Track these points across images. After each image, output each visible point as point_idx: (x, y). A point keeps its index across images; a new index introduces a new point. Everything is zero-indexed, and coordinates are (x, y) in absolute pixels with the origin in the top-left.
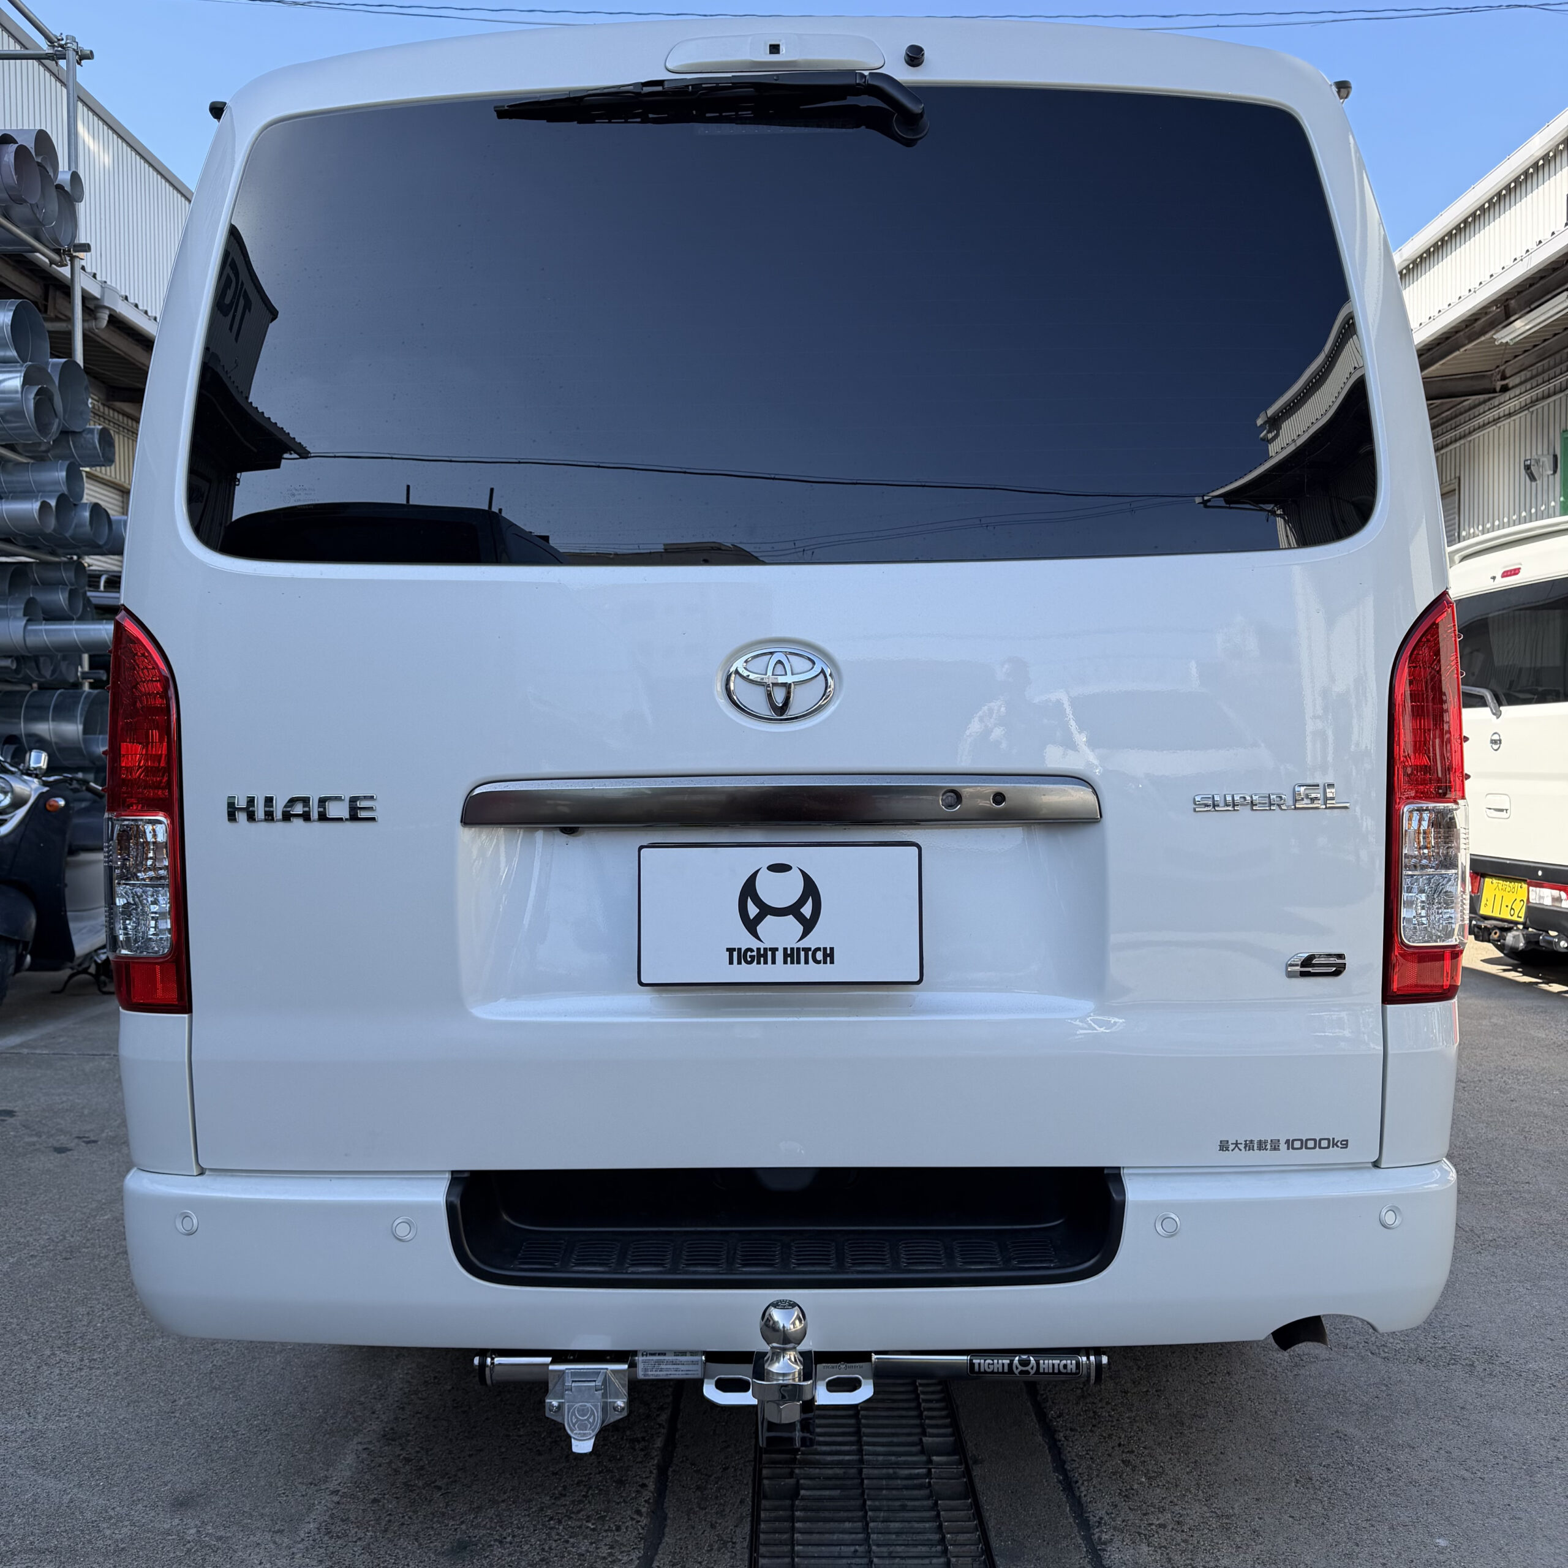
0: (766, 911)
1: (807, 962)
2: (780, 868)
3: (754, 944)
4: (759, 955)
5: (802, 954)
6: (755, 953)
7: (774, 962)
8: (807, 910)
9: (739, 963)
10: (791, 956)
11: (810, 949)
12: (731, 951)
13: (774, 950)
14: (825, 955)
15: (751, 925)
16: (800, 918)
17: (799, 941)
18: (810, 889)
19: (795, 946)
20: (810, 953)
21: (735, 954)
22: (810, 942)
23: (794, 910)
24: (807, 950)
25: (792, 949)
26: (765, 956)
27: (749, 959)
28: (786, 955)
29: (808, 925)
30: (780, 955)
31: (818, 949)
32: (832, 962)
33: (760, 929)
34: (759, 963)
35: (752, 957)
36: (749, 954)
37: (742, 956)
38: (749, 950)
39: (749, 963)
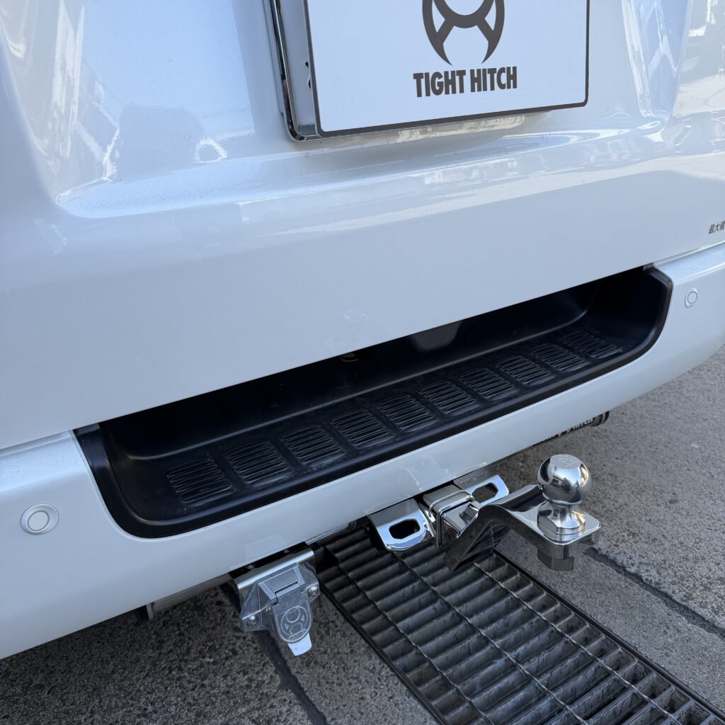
0: (454, 20)
1: (492, 88)
3: (441, 67)
4: (447, 82)
5: (488, 76)
6: (442, 80)
7: (462, 91)
8: (491, 19)
9: (428, 94)
10: (478, 80)
11: (495, 70)
12: (418, 77)
13: (461, 73)
14: (509, 77)
15: (437, 39)
17: (484, 61)
19: (482, 67)
20: (496, 75)
21: (423, 81)
22: (496, 62)
23: (476, 19)
24: (492, 71)
25: (478, 72)
26: (453, 82)
27: (437, 88)
28: (473, 80)
29: (493, 37)
30: (467, 79)
31: (502, 70)
32: (515, 86)
33: (447, 45)
34: (447, 92)
35: (440, 84)
36: (437, 80)
37: (430, 84)
38: (437, 75)
39: (438, 93)
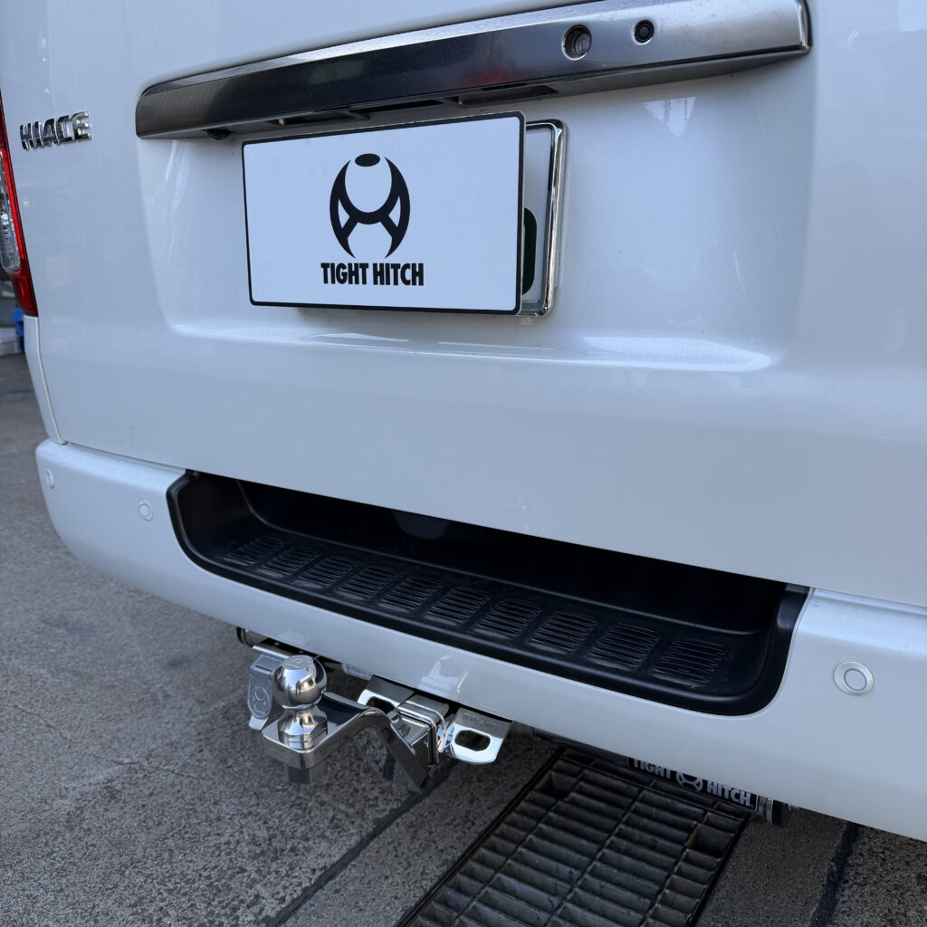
0: (358, 217)
1: (396, 283)
2: (367, 160)
3: (346, 259)
4: (351, 273)
5: (392, 271)
6: (346, 270)
7: (364, 282)
8: (395, 215)
9: (333, 282)
10: (381, 274)
11: (398, 266)
12: (325, 266)
13: (365, 266)
14: (414, 274)
15: (342, 234)
16: (389, 225)
17: (388, 255)
18: (399, 188)
19: (385, 261)
20: (399, 271)
21: (329, 270)
22: (399, 257)
23: (381, 216)
24: (396, 267)
25: (382, 265)
26: (356, 273)
27: (342, 278)
28: (376, 274)
29: (397, 233)
30: (370, 272)
31: (407, 266)
32: (421, 283)
33: (351, 239)
34: (350, 282)
35: (344, 274)
36: (342, 270)
37: (335, 273)
38: (342, 266)
39: (342, 282)
